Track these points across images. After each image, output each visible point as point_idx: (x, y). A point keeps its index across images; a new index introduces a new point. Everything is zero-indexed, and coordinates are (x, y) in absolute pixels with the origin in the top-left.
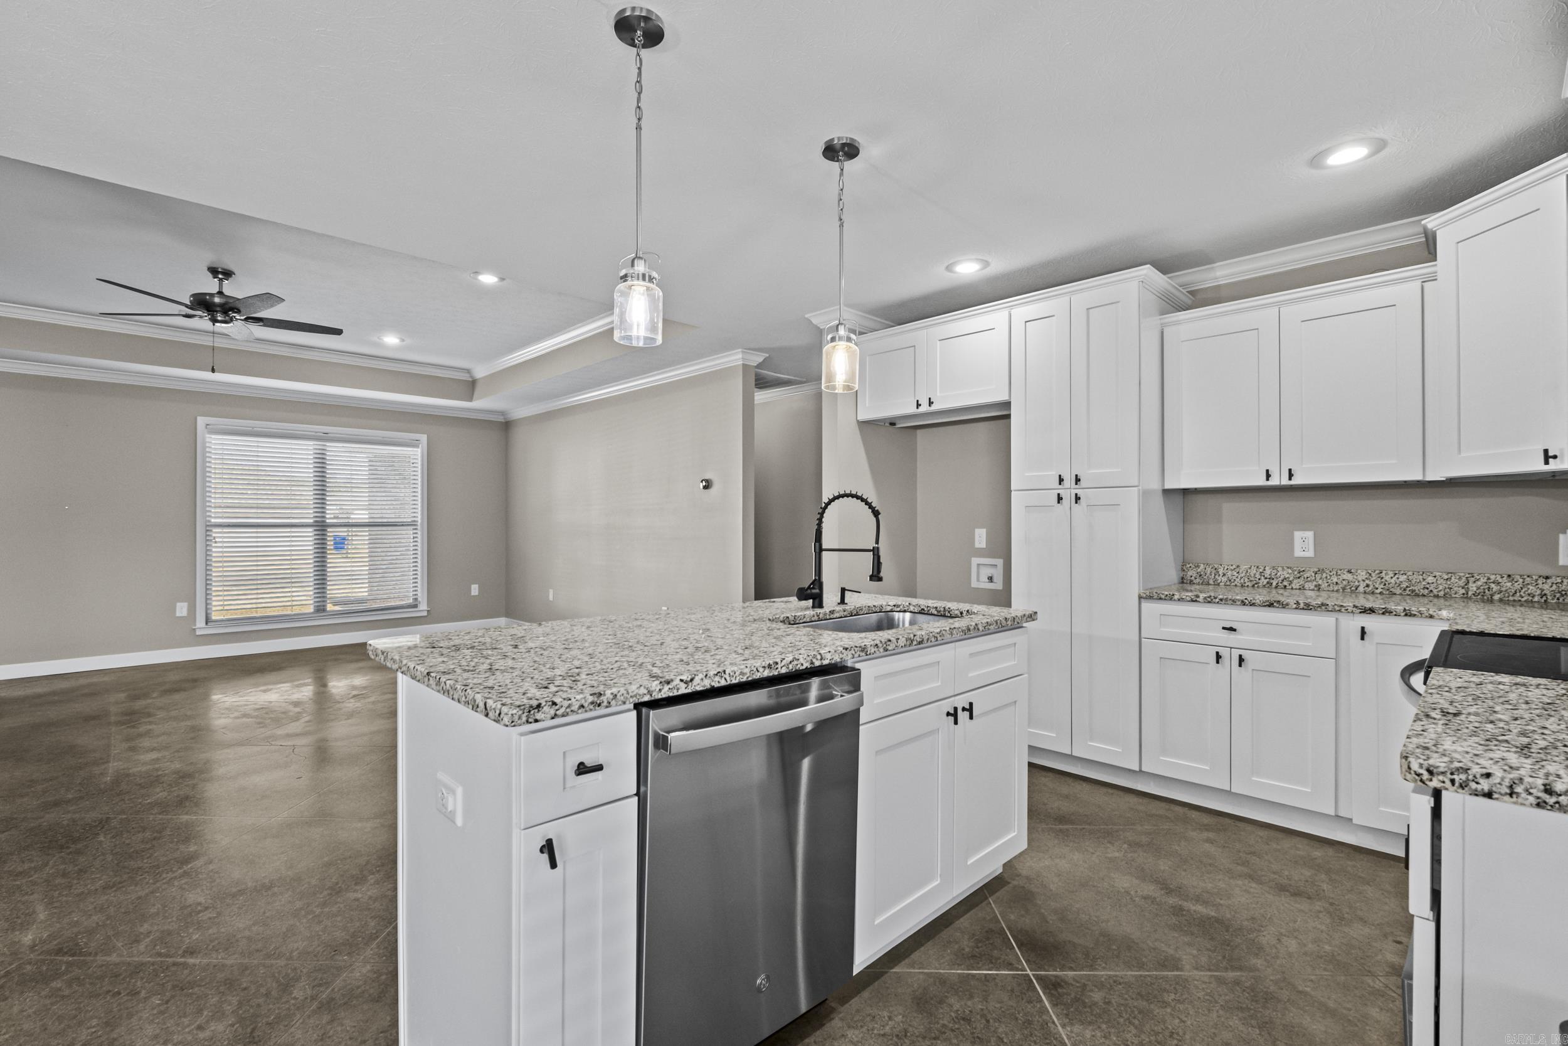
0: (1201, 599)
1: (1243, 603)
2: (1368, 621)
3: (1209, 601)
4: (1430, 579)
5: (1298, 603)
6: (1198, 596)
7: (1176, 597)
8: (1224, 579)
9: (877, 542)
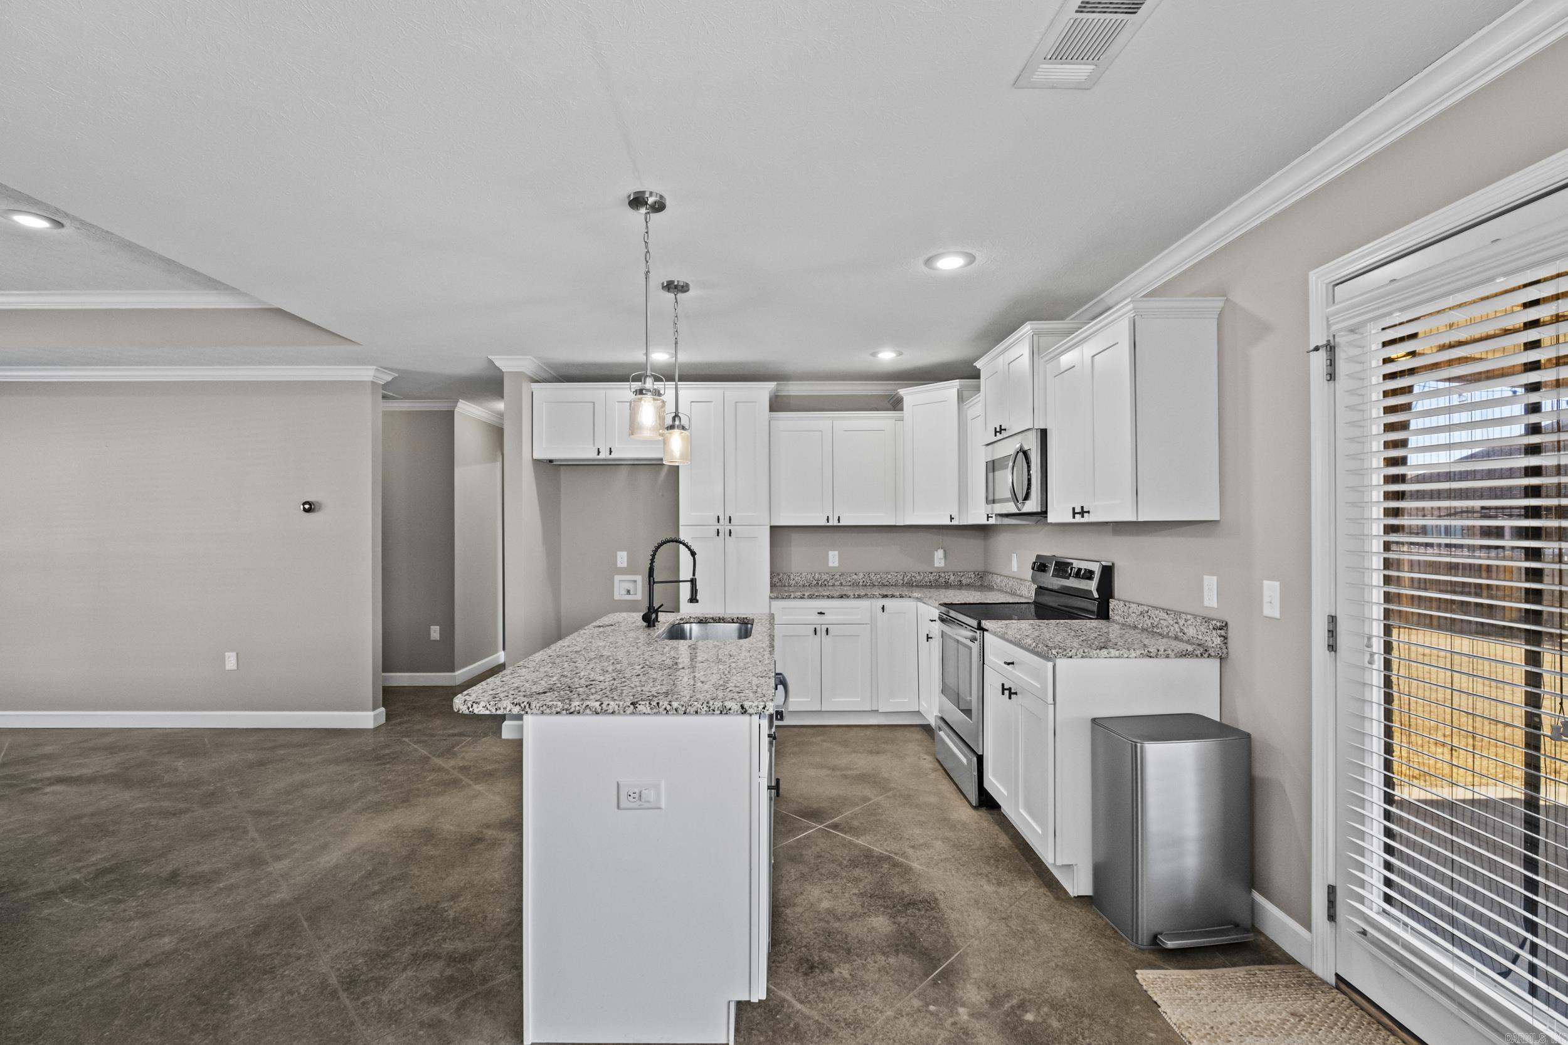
0: (806, 597)
1: (828, 597)
2: (885, 602)
3: (811, 597)
4: (889, 576)
5: (854, 595)
6: (804, 595)
7: (792, 596)
8: (794, 582)
9: (694, 575)
